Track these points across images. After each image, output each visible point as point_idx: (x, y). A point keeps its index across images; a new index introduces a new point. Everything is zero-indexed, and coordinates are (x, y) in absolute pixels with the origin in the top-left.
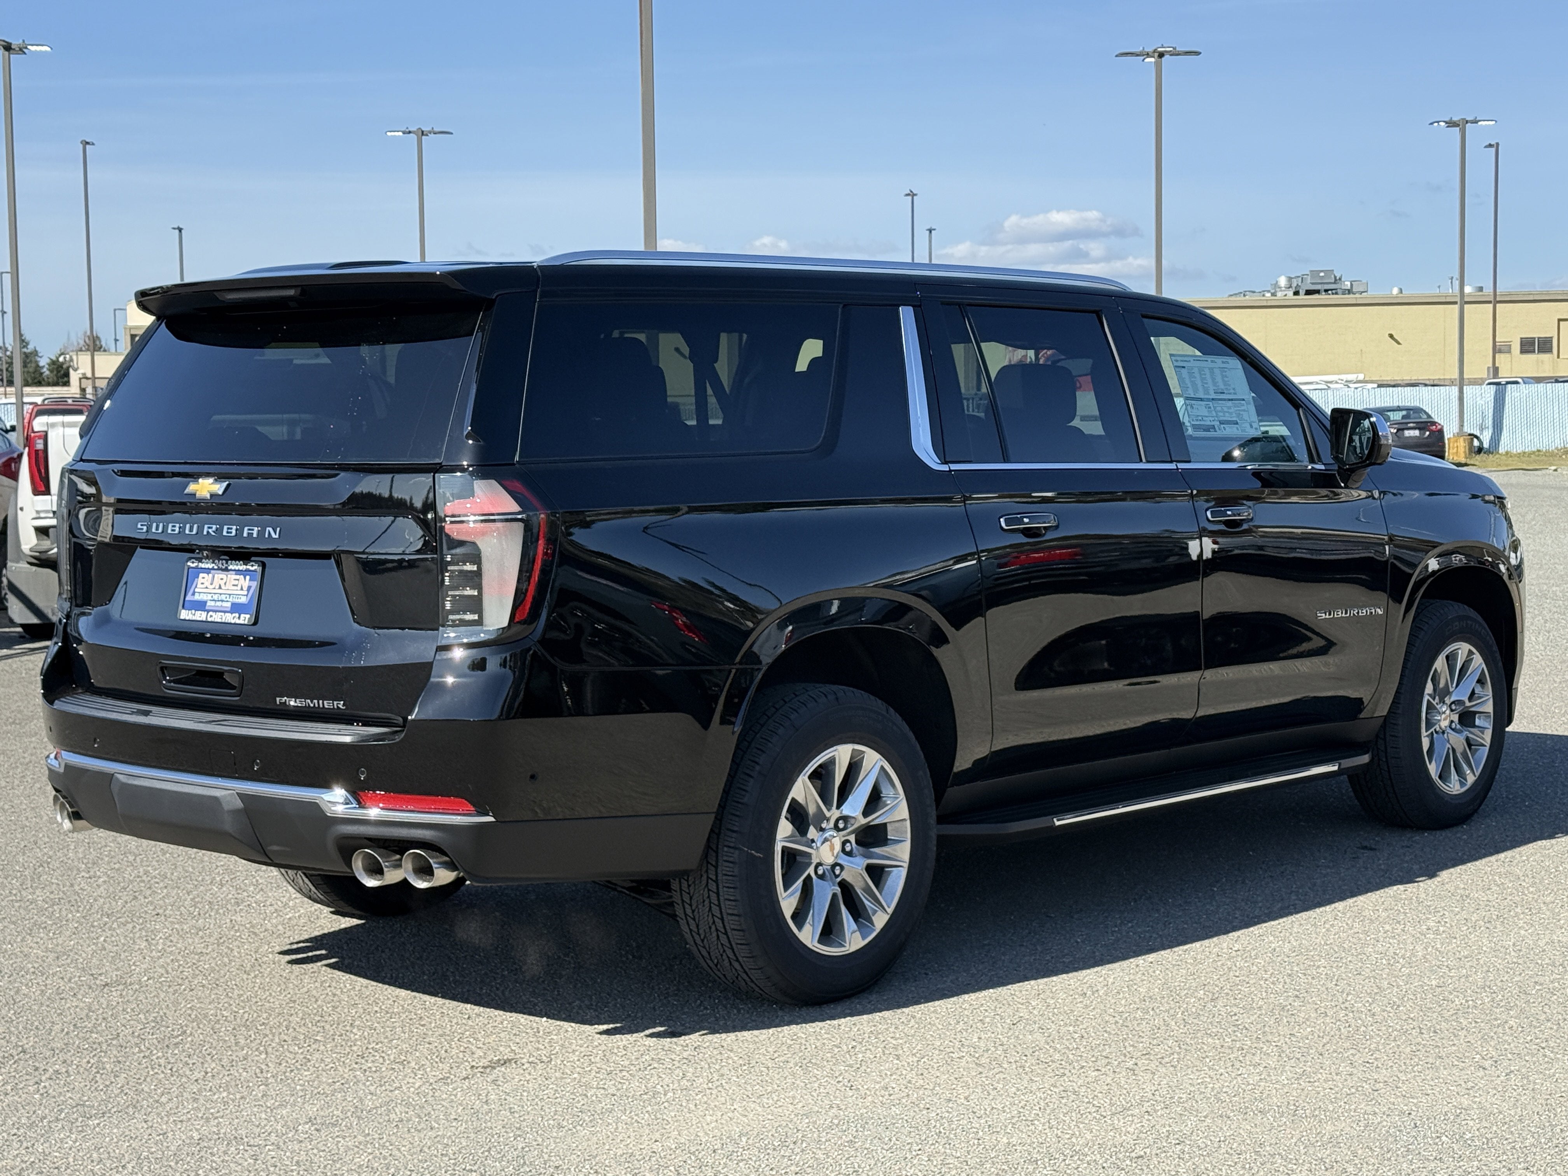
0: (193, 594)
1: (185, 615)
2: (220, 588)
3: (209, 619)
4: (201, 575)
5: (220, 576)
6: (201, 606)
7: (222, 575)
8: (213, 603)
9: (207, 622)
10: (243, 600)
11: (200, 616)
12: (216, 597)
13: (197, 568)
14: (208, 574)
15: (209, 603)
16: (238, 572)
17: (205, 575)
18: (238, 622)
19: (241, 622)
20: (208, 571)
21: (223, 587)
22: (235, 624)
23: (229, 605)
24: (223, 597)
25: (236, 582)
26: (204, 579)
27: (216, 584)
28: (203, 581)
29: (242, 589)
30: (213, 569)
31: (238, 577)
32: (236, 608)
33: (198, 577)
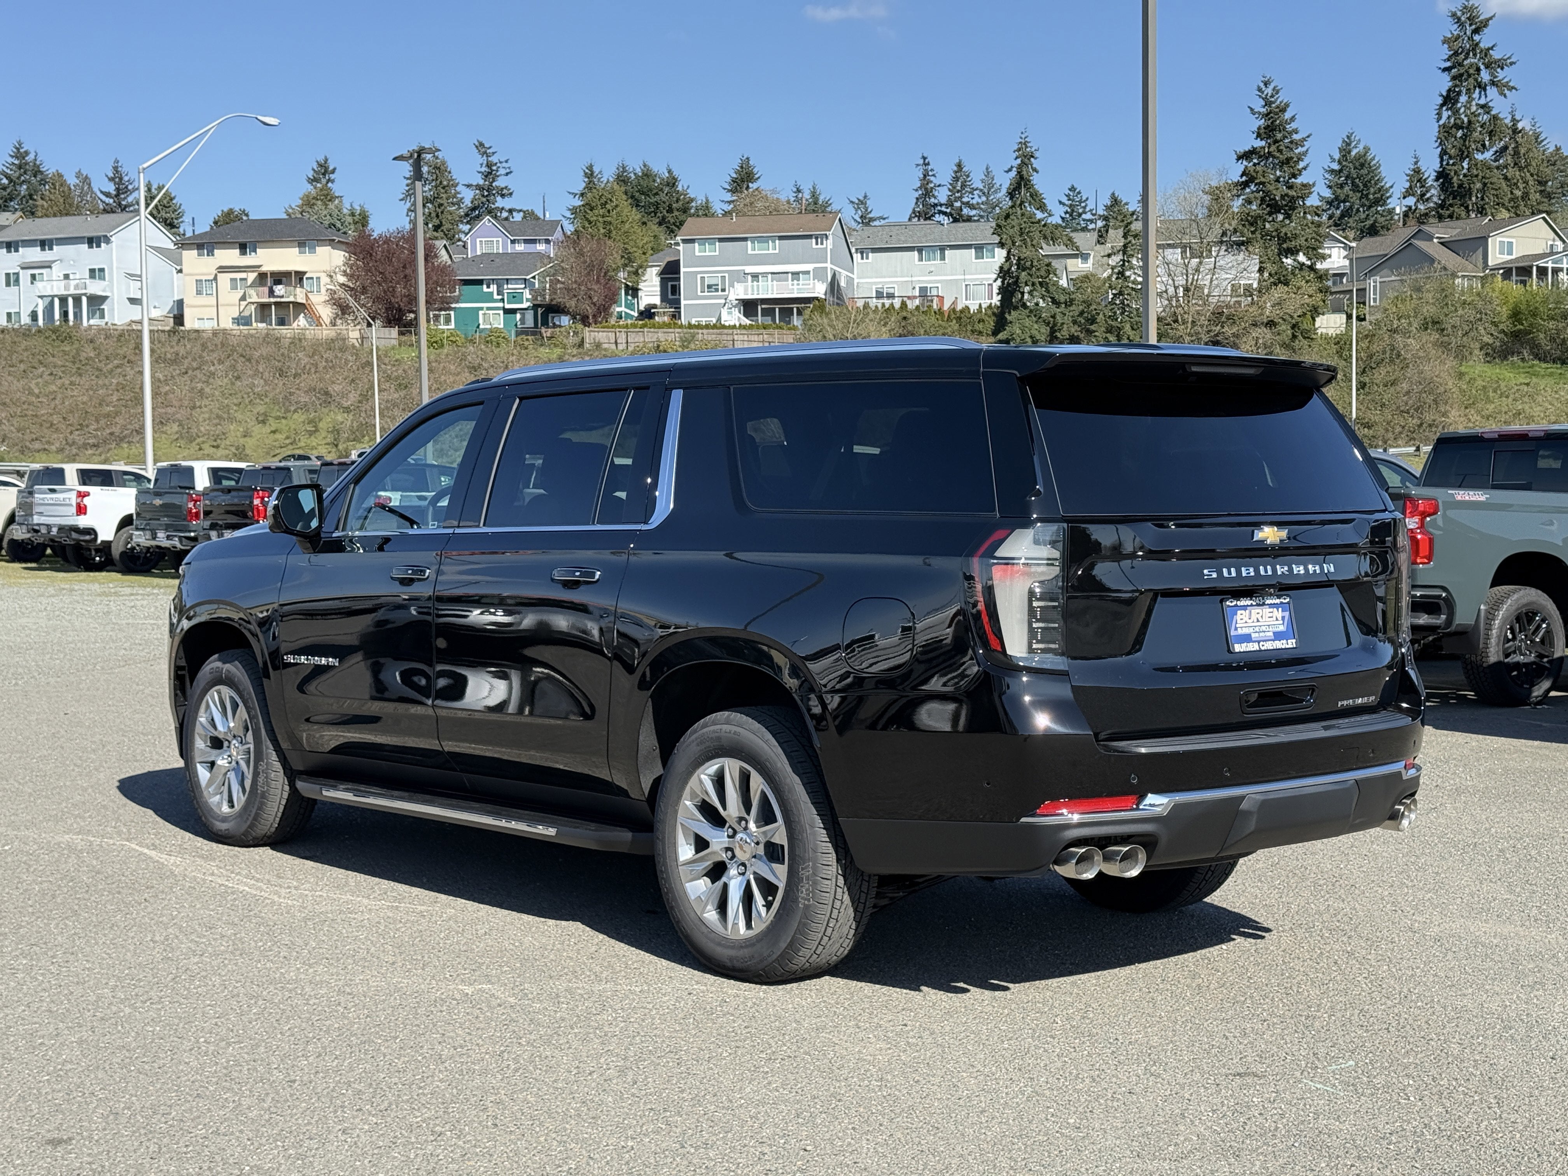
0: (1236, 629)
1: (1238, 648)
2: (1258, 621)
3: (1263, 648)
4: (1239, 612)
5: (1255, 611)
6: (1247, 638)
7: (1258, 610)
8: (1257, 635)
9: (1260, 651)
10: (1282, 628)
11: (1252, 647)
12: (1257, 629)
13: (1236, 606)
14: (1245, 610)
15: (1253, 635)
16: (1271, 606)
17: (1243, 612)
18: (1287, 646)
19: (1290, 646)
20: (1245, 608)
21: (1260, 619)
22: (1286, 649)
23: (1271, 634)
24: (1264, 628)
25: (1271, 615)
26: (1242, 616)
27: (1254, 617)
28: (1241, 617)
29: (1277, 619)
30: (1252, 605)
31: (1271, 610)
32: (1278, 636)
33: (1236, 614)
